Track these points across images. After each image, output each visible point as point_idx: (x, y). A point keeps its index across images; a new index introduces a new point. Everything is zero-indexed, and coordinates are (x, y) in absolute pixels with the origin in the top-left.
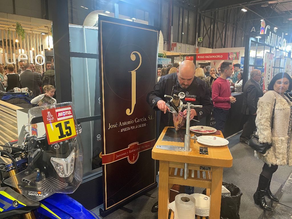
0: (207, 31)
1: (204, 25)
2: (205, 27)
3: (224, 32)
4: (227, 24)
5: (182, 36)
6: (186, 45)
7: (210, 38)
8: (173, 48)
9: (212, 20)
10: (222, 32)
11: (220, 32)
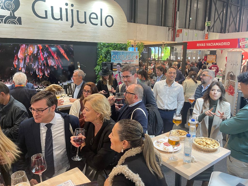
0: (219, 15)
1: (216, 9)
2: (216, 11)
3: (238, 16)
4: (242, 7)
5: (189, 21)
6: (194, 30)
7: (222, 23)
8: (179, 34)
9: (225, 4)
10: (236, 16)
11: (234, 16)
